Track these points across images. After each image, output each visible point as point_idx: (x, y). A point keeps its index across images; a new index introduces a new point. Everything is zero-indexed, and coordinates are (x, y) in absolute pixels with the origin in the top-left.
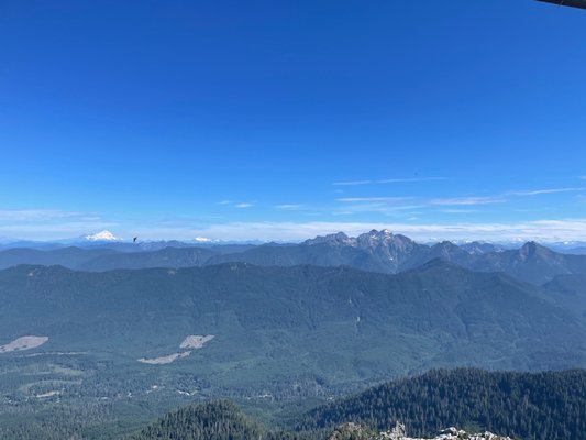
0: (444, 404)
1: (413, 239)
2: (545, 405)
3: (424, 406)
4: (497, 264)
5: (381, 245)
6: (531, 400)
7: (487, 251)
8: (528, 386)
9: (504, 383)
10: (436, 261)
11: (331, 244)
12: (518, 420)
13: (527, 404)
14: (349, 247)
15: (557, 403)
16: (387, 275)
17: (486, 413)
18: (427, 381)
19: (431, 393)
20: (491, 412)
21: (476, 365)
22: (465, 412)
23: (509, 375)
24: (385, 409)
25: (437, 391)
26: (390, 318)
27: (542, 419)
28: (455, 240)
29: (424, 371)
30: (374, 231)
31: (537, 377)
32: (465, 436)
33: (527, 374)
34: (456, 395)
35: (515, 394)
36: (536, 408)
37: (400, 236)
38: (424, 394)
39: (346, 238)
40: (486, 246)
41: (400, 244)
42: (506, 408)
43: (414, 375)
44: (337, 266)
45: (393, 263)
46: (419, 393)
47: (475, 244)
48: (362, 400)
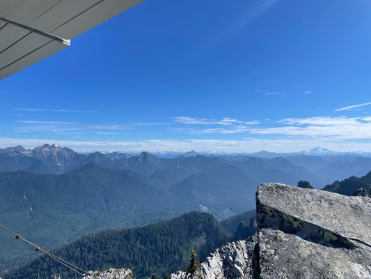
0: (91, 256)
1: (75, 150)
2: (148, 244)
3: (77, 261)
4: (127, 165)
5: (51, 155)
6: (141, 243)
7: (121, 158)
8: (140, 235)
9: (126, 236)
10: (90, 165)
11: (10, 155)
12: (134, 256)
13: (139, 245)
14: (26, 157)
15: (154, 241)
16: (55, 176)
17: (115, 257)
18: (80, 244)
19: (81, 252)
20: (118, 255)
21: (111, 228)
22: (103, 259)
23: (130, 230)
24: (49, 270)
25: (86, 249)
26: (56, 205)
27: (146, 253)
28: (103, 151)
29: (79, 238)
30: (47, 145)
31: (144, 229)
32: (98, 275)
33: (139, 228)
34: (98, 249)
35: (132, 241)
36: (144, 247)
37: (66, 149)
38: (77, 253)
39: (24, 150)
40: (121, 154)
41: (66, 154)
42: (127, 250)
43: (72, 241)
44: (15, 171)
45: (61, 168)
46: (74, 253)
47: (115, 153)
48: (31, 267)
